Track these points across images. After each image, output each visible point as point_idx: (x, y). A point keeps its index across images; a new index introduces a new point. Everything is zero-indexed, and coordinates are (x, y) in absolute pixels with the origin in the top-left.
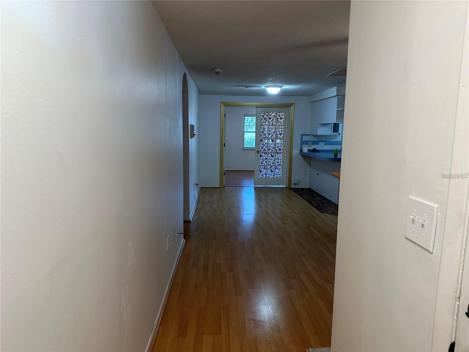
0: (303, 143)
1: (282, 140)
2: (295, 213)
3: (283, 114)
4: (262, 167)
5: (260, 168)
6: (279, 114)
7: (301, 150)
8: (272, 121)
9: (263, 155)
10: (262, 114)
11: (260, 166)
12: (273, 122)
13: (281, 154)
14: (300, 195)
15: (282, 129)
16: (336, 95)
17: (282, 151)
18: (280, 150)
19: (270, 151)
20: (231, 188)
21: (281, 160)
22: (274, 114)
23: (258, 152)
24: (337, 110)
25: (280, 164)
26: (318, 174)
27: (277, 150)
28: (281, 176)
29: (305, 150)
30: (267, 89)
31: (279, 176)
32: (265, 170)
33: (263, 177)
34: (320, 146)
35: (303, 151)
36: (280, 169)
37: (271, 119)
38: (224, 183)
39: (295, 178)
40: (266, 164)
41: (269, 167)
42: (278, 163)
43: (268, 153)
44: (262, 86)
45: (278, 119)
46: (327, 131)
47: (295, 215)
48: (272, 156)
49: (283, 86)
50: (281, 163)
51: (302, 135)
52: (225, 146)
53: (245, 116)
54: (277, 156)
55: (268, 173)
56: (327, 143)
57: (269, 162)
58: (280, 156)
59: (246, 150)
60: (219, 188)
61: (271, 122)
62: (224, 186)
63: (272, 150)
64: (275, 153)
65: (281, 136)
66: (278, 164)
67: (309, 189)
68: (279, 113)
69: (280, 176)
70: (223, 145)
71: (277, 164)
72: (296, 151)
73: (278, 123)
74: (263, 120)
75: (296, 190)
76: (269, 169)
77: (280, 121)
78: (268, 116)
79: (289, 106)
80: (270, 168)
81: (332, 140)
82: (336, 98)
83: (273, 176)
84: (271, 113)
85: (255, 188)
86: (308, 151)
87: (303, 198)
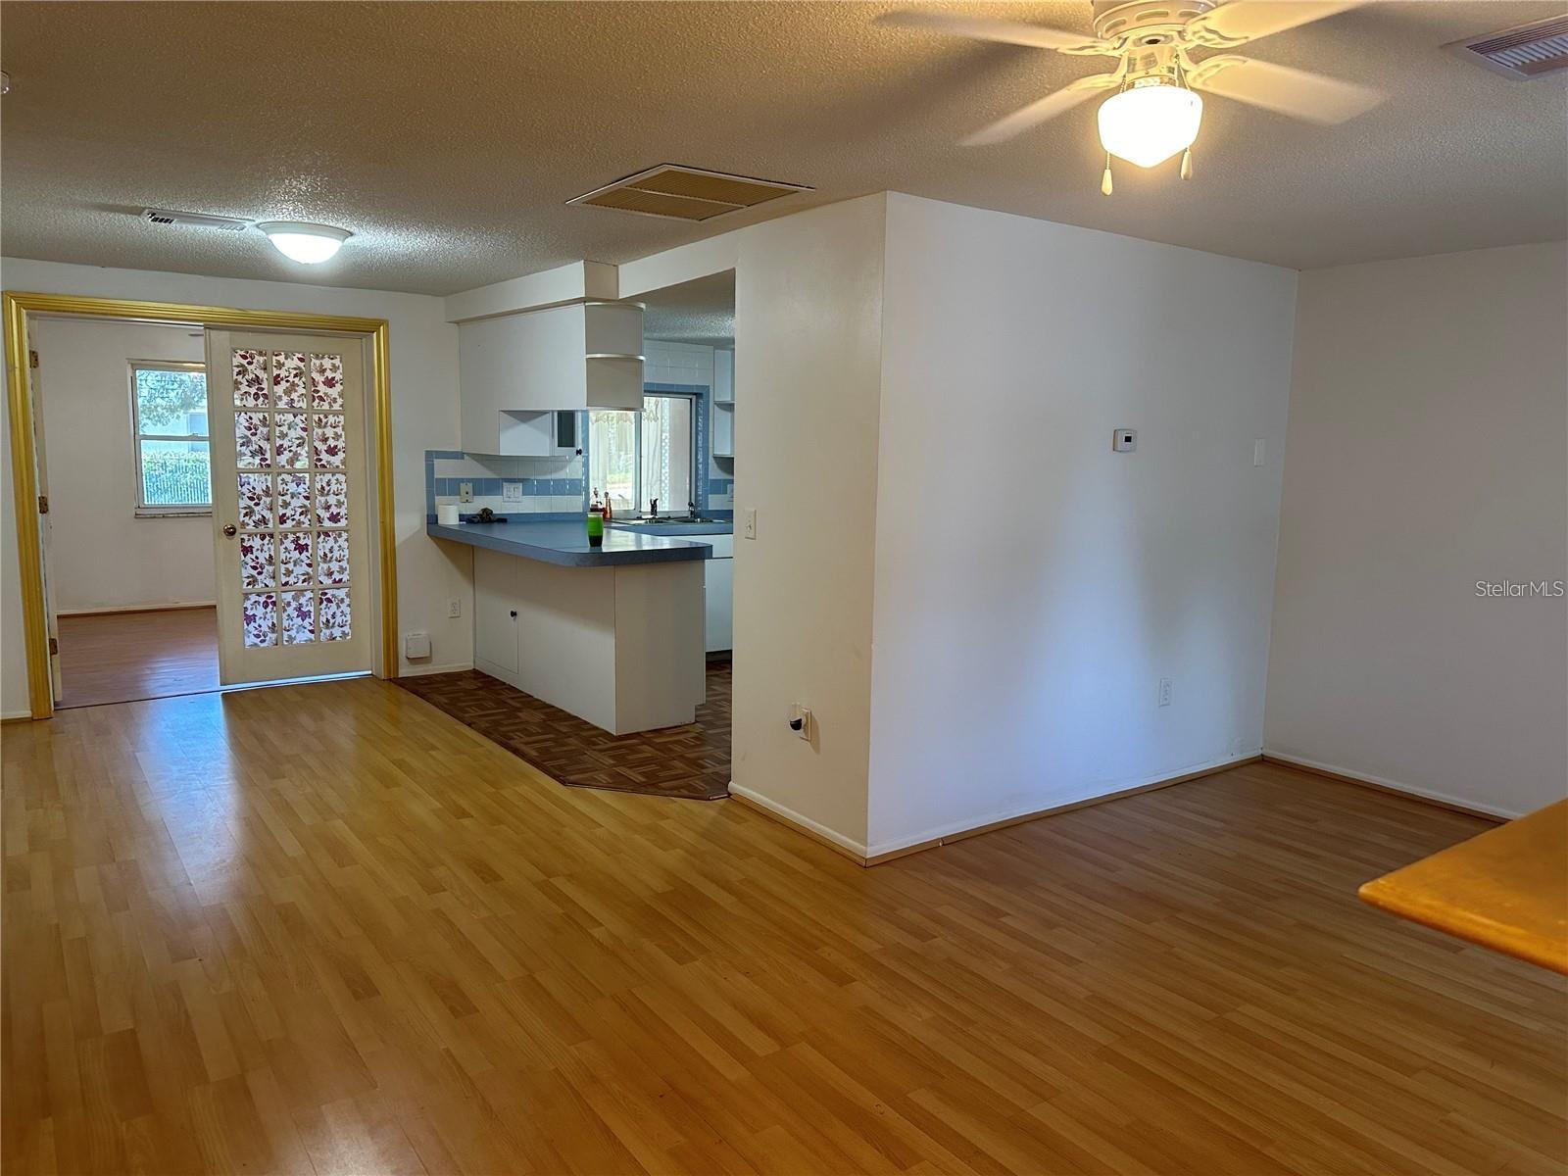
0: (437, 487)
1: (342, 478)
2: (464, 814)
3: (337, 362)
4: (254, 598)
5: (248, 604)
6: (318, 362)
7: (432, 520)
8: (287, 392)
9: (256, 543)
10: (238, 360)
11: (246, 596)
12: (294, 396)
13: (340, 536)
14: (454, 709)
15: (339, 430)
16: (583, 295)
17: (343, 523)
18: (334, 518)
19: (289, 524)
20: (96, 714)
21: (344, 564)
22: (293, 363)
23: (231, 532)
24: (587, 359)
25: (340, 580)
26: (513, 614)
27: (320, 520)
28: (347, 629)
29: (450, 516)
30: (271, 237)
31: (337, 632)
32: (269, 609)
33: (263, 641)
34: (506, 499)
35: (441, 522)
36: (342, 601)
37: (283, 383)
38: (58, 691)
39: (412, 637)
40: (271, 583)
41: (288, 597)
42: (330, 574)
43: (277, 537)
44: (247, 224)
45: (314, 382)
46: (533, 441)
47: (466, 822)
48: (301, 548)
49: (352, 234)
50: (345, 577)
51: (430, 456)
52: (44, 510)
53: (135, 367)
54: (324, 545)
55: (285, 624)
56: (529, 487)
57: (289, 573)
58: (340, 546)
59: (154, 517)
60: (30, 721)
61: (285, 399)
62: (56, 704)
63: (299, 523)
64: (315, 534)
65: (337, 460)
66: (330, 581)
67: (476, 674)
68: (317, 357)
69: (343, 633)
70: (34, 506)
71: (327, 581)
72: (408, 524)
73: (315, 404)
74: (244, 388)
75: (424, 688)
76: (289, 604)
77: (326, 394)
78: (265, 369)
79: (362, 329)
80: (295, 598)
81: (549, 477)
82: (581, 308)
83: (312, 636)
84: (281, 358)
85: (226, 696)
86: (460, 520)
87: (469, 725)
